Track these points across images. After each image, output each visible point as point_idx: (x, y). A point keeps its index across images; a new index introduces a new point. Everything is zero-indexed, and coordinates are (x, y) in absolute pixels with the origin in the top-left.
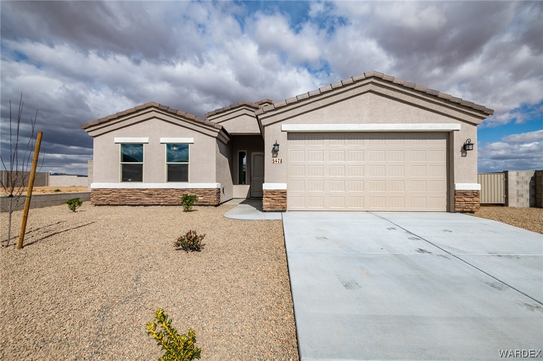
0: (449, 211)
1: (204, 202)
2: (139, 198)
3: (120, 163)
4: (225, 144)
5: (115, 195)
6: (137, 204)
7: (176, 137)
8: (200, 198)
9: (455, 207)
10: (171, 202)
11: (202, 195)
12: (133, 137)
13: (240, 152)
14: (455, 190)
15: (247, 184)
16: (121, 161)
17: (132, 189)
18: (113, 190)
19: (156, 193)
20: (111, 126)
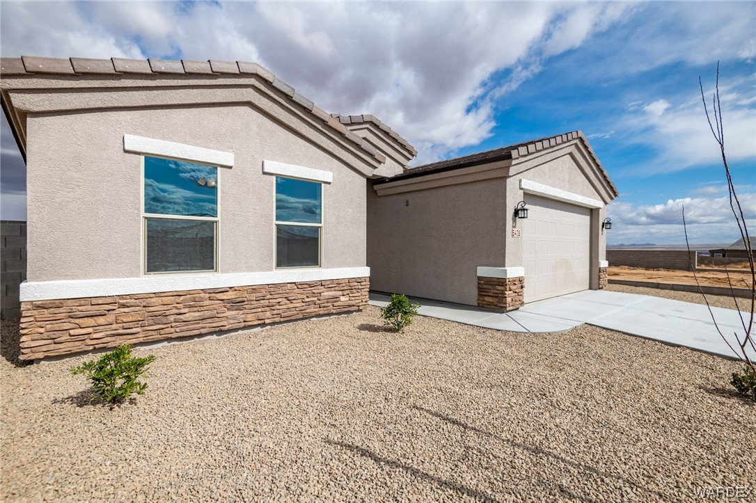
0: (590, 288)
1: (350, 306)
2: (207, 314)
3: (143, 214)
5: (129, 315)
6: (203, 331)
7: (297, 164)
8: (342, 298)
9: (599, 284)
10: (290, 313)
11: (345, 293)
12: (185, 142)
14: (600, 268)
16: (147, 210)
17: (189, 293)
18: (121, 302)
19: (253, 296)
20: (114, 95)
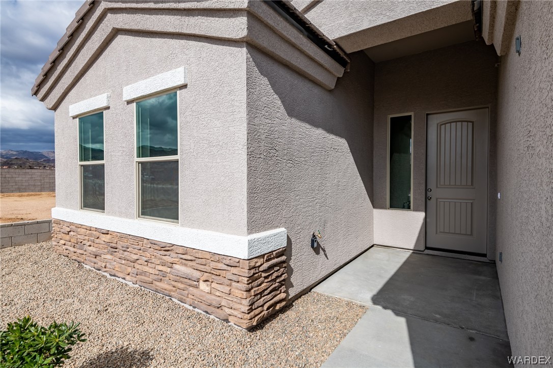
3: (79, 163)
4: (330, 91)
5: (73, 237)
7: (153, 75)
11: (206, 277)
12: (91, 97)
13: (391, 118)
15: (416, 210)
16: (80, 160)
18: (71, 226)
19: (122, 245)
